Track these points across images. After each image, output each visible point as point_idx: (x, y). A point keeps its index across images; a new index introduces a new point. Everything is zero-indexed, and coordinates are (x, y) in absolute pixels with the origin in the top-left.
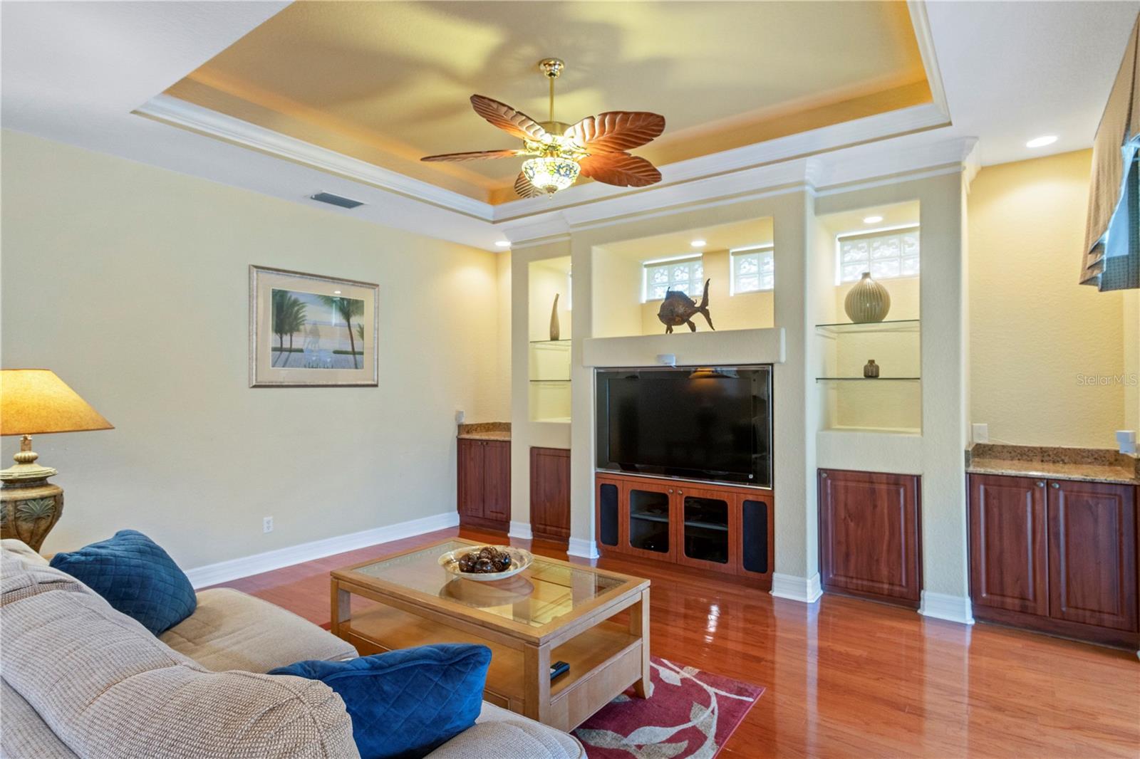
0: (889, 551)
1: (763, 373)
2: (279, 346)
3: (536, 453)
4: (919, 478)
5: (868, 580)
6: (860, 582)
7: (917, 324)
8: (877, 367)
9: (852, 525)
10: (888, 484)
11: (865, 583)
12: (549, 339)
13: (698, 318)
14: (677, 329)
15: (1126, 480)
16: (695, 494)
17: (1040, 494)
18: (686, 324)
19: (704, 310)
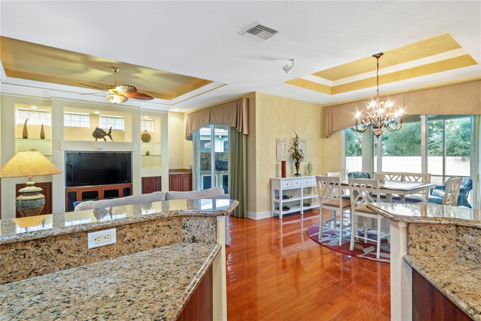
1: (129, 154)
4: (161, 177)
10: (155, 179)
12: (21, 138)
13: (107, 137)
14: (99, 140)
15: (190, 173)
16: (108, 189)
17: (179, 177)
18: (103, 139)
19: (109, 135)
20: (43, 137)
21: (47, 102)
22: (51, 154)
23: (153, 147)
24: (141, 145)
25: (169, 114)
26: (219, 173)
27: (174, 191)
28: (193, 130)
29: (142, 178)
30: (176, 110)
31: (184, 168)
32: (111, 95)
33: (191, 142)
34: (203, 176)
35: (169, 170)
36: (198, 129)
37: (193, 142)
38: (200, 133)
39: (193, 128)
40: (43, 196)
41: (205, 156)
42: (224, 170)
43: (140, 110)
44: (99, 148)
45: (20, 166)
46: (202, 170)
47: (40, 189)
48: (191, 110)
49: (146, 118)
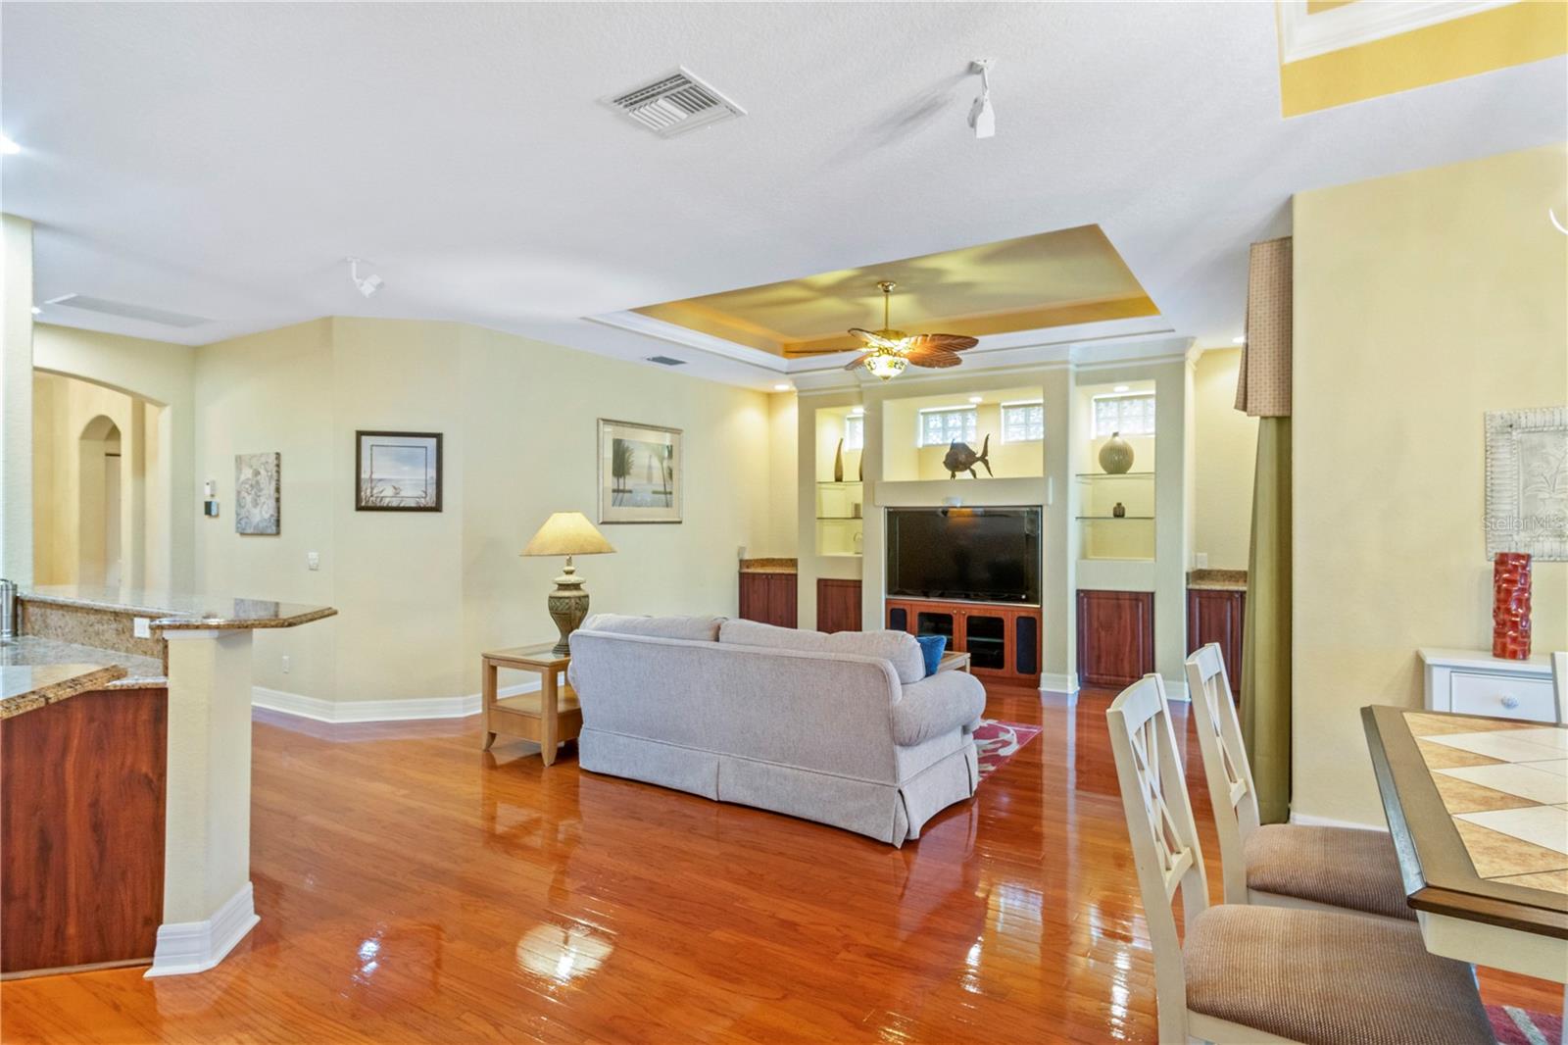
0: (1130, 651)
2: (616, 487)
3: (823, 585)
4: (1153, 594)
5: (1114, 675)
6: (1108, 677)
7: (1153, 476)
8: (1124, 509)
9: (1103, 633)
10: (1130, 599)
11: (1112, 678)
12: (833, 480)
16: (976, 614)
17: (1235, 603)
18: (968, 471)
19: (983, 459)
25: (1189, 363)
29: (1078, 591)
35: (1189, 571)
43: (1067, 370)
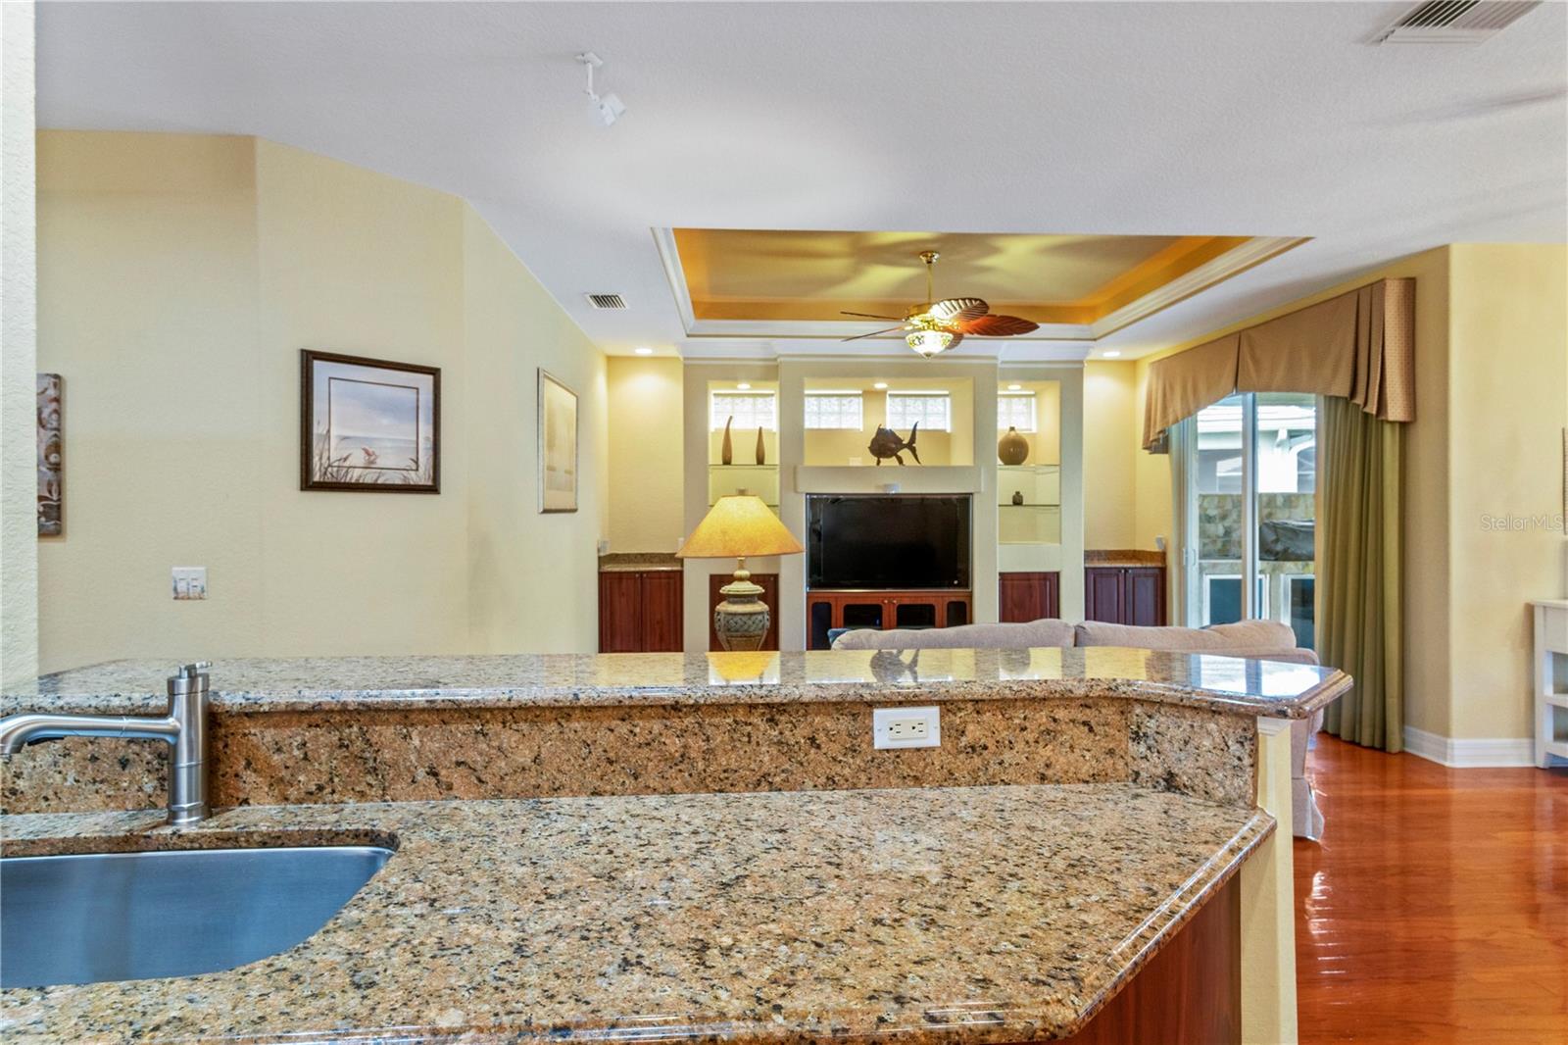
3: (716, 582)
4: (1058, 574)
7: (1058, 468)
8: (1022, 497)
10: (1040, 579)
15: (1160, 565)
16: (907, 601)
17: (1121, 578)
18: (894, 458)
19: (910, 445)
20: (760, 461)
21: (769, 371)
22: (777, 502)
23: (1037, 480)
24: (999, 472)
25: (1085, 370)
26: (1274, 570)
27: (1101, 620)
28: (1171, 418)
29: (1000, 574)
30: (1112, 354)
31: (1138, 547)
32: (916, 334)
33: (1163, 460)
34: (1207, 579)
35: (1085, 551)
36: (1190, 413)
37: (1170, 457)
38: (1199, 424)
39: (1170, 410)
40: (766, 607)
41: (1218, 507)
42: (1297, 558)
43: (996, 365)
44: (886, 486)
45: (724, 533)
46: (1203, 556)
47: (759, 589)
48: (1164, 350)
49: (1015, 388)
